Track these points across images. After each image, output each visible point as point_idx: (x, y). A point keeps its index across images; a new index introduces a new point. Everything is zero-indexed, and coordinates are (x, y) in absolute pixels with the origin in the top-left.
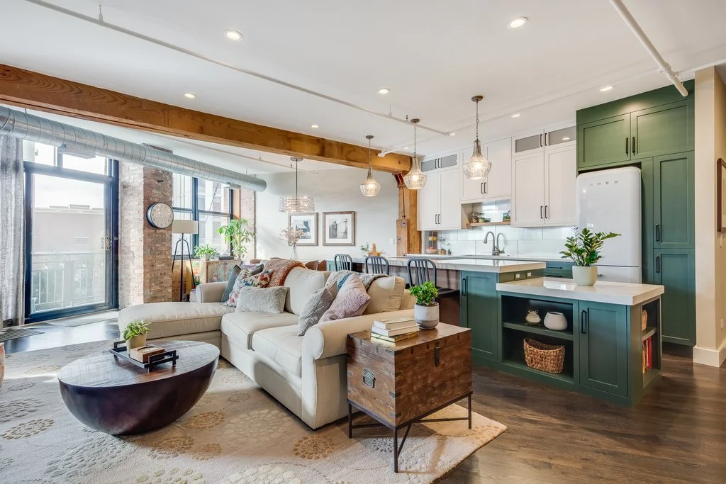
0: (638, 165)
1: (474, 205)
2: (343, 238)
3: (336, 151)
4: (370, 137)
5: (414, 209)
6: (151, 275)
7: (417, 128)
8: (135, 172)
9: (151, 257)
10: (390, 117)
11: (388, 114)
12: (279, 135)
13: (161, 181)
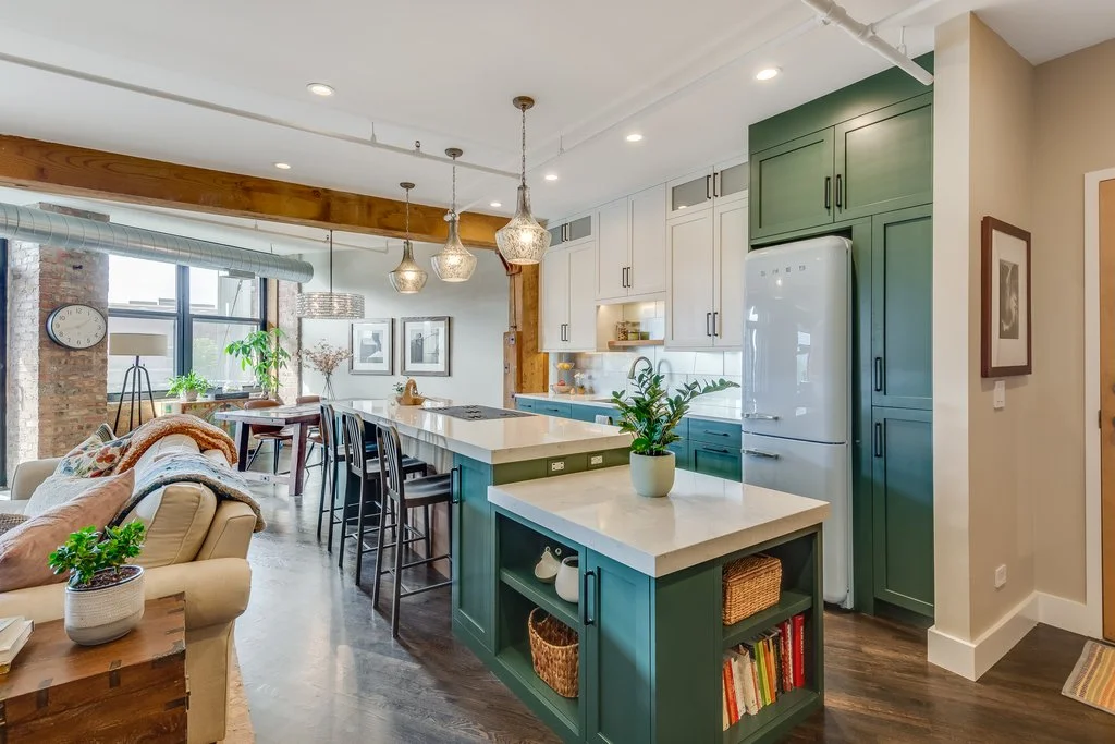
0: (846, 233)
1: (624, 305)
2: (432, 362)
3: (356, 212)
4: (407, 186)
5: (532, 315)
6: (56, 430)
7: (457, 167)
8: (29, 252)
9: (56, 400)
10: (373, 142)
11: (369, 138)
12: (224, 182)
13: (77, 267)
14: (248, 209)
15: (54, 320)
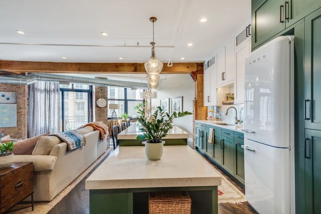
0: (292, 33)
2: (178, 110)
5: (200, 93)
10: (125, 46)
11: (124, 45)
12: (112, 65)
13: (102, 90)
14: (118, 71)
15: (98, 102)
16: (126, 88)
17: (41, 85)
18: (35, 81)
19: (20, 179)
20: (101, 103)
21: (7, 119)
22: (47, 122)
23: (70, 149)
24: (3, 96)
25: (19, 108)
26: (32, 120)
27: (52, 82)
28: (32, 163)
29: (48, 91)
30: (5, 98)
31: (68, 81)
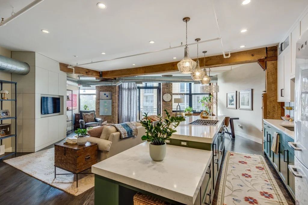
2: (247, 105)
4: (205, 52)
5: (273, 86)
10: (170, 48)
12: (170, 65)
13: (167, 86)
14: (174, 70)
15: (164, 96)
16: (191, 82)
17: (125, 85)
18: (121, 83)
19: (88, 153)
20: (167, 97)
21: (107, 110)
22: (129, 112)
23: (122, 137)
24: (105, 94)
25: (113, 103)
26: (120, 111)
27: (132, 83)
28: (97, 144)
29: (129, 89)
30: (106, 96)
31: (141, 81)
